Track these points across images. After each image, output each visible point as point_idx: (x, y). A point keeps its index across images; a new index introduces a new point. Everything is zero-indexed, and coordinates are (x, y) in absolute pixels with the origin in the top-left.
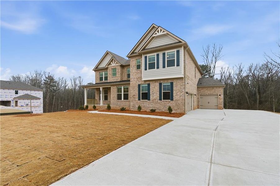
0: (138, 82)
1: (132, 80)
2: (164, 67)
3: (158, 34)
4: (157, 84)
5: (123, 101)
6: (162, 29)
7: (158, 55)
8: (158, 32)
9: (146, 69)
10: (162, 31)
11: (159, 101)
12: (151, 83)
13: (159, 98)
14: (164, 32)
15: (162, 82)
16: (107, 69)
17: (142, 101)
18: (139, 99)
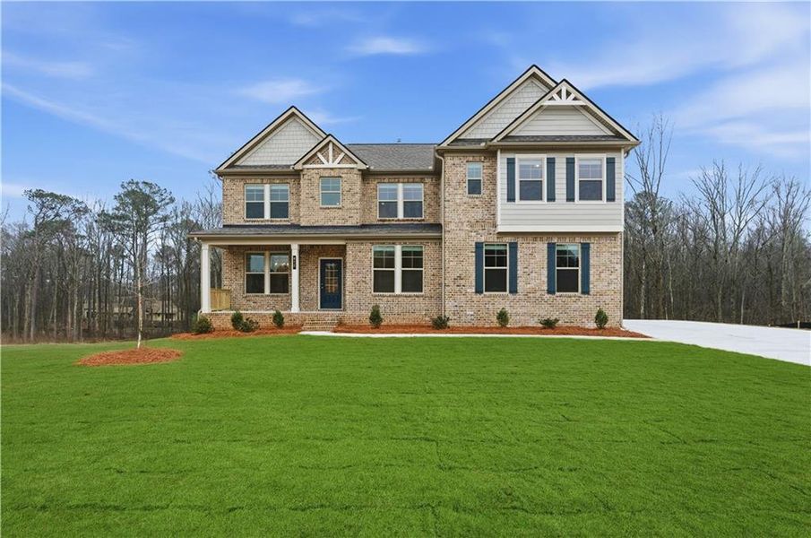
0: (473, 234)
1: (452, 226)
2: (570, 198)
3: (558, 102)
4: (542, 247)
5: (399, 296)
6: (571, 89)
7: (551, 162)
8: (559, 93)
9: (511, 198)
10: (572, 96)
11: (547, 296)
12: (520, 241)
13: (546, 288)
14: (575, 99)
15: (555, 240)
16: (297, 174)
17: (490, 296)
18: (479, 291)
